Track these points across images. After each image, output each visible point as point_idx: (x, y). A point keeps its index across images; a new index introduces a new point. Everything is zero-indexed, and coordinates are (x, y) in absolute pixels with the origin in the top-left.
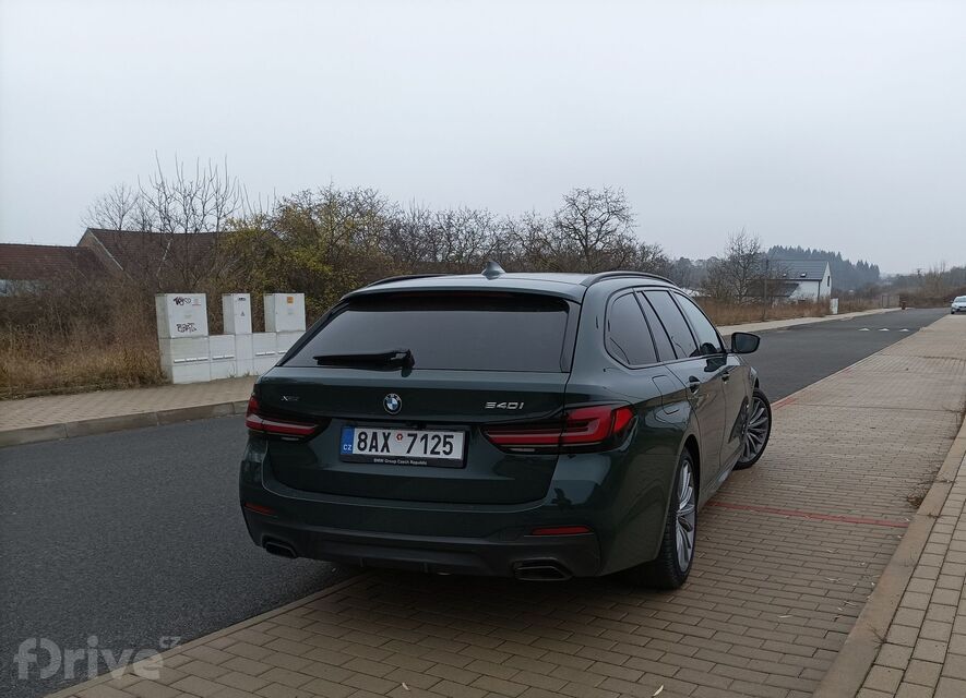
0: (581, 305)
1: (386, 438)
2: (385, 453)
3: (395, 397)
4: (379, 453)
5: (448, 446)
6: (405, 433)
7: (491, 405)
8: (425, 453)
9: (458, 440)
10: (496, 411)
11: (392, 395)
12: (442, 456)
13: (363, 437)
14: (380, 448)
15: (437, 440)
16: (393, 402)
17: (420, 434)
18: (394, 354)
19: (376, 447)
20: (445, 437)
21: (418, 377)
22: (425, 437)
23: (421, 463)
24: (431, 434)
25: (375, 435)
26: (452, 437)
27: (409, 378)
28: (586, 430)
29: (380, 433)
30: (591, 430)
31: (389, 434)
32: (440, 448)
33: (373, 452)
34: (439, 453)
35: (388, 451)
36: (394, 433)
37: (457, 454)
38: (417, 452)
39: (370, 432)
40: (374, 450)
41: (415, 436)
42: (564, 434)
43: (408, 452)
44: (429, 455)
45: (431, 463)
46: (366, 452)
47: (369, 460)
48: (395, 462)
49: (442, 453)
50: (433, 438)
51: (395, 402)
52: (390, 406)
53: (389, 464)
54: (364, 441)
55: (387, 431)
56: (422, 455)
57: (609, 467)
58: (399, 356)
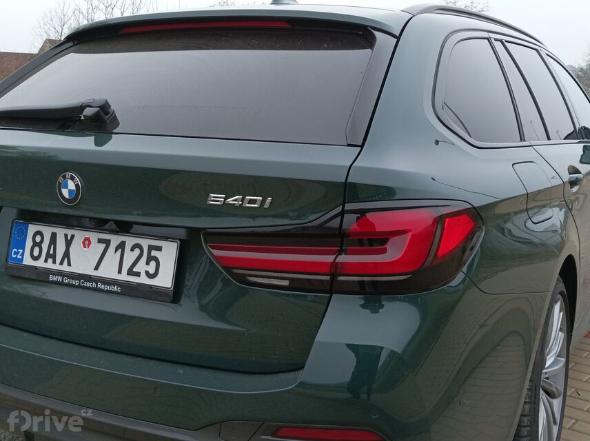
0: (398, 38)
1: (68, 243)
2: (65, 268)
3: (72, 178)
4: (57, 267)
5: (153, 264)
6: (94, 236)
7: (216, 199)
8: (120, 272)
9: (168, 254)
10: (226, 210)
11: (69, 175)
12: (143, 280)
13: (38, 239)
14: (58, 259)
15: (137, 251)
16: (69, 187)
17: (115, 240)
18: (82, 108)
19: (54, 257)
20: (151, 248)
21: (120, 146)
22: (122, 246)
23: (113, 288)
24: (130, 241)
25: (54, 236)
26: (159, 249)
27: (108, 147)
28: (384, 251)
29: (61, 232)
30: (394, 252)
31: (73, 236)
32: (141, 267)
33: (49, 265)
34: (138, 274)
35: (69, 264)
36: (80, 235)
37: (165, 280)
38: (109, 270)
39: (47, 231)
40: (50, 260)
41: (108, 243)
42: (343, 258)
43: (96, 268)
44: (124, 277)
45: (129, 290)
46: (40, 263)
47: (41, 277)
48: (76, 283)
49: (143, 274)
50: (132, 250)
51: (72, 186)
52: (65, 193)
53: (69, 285)
54: (39, 245)
55: (70, 232)
56: (114, 276)
57: (418, 323)
58: (88, 112)
